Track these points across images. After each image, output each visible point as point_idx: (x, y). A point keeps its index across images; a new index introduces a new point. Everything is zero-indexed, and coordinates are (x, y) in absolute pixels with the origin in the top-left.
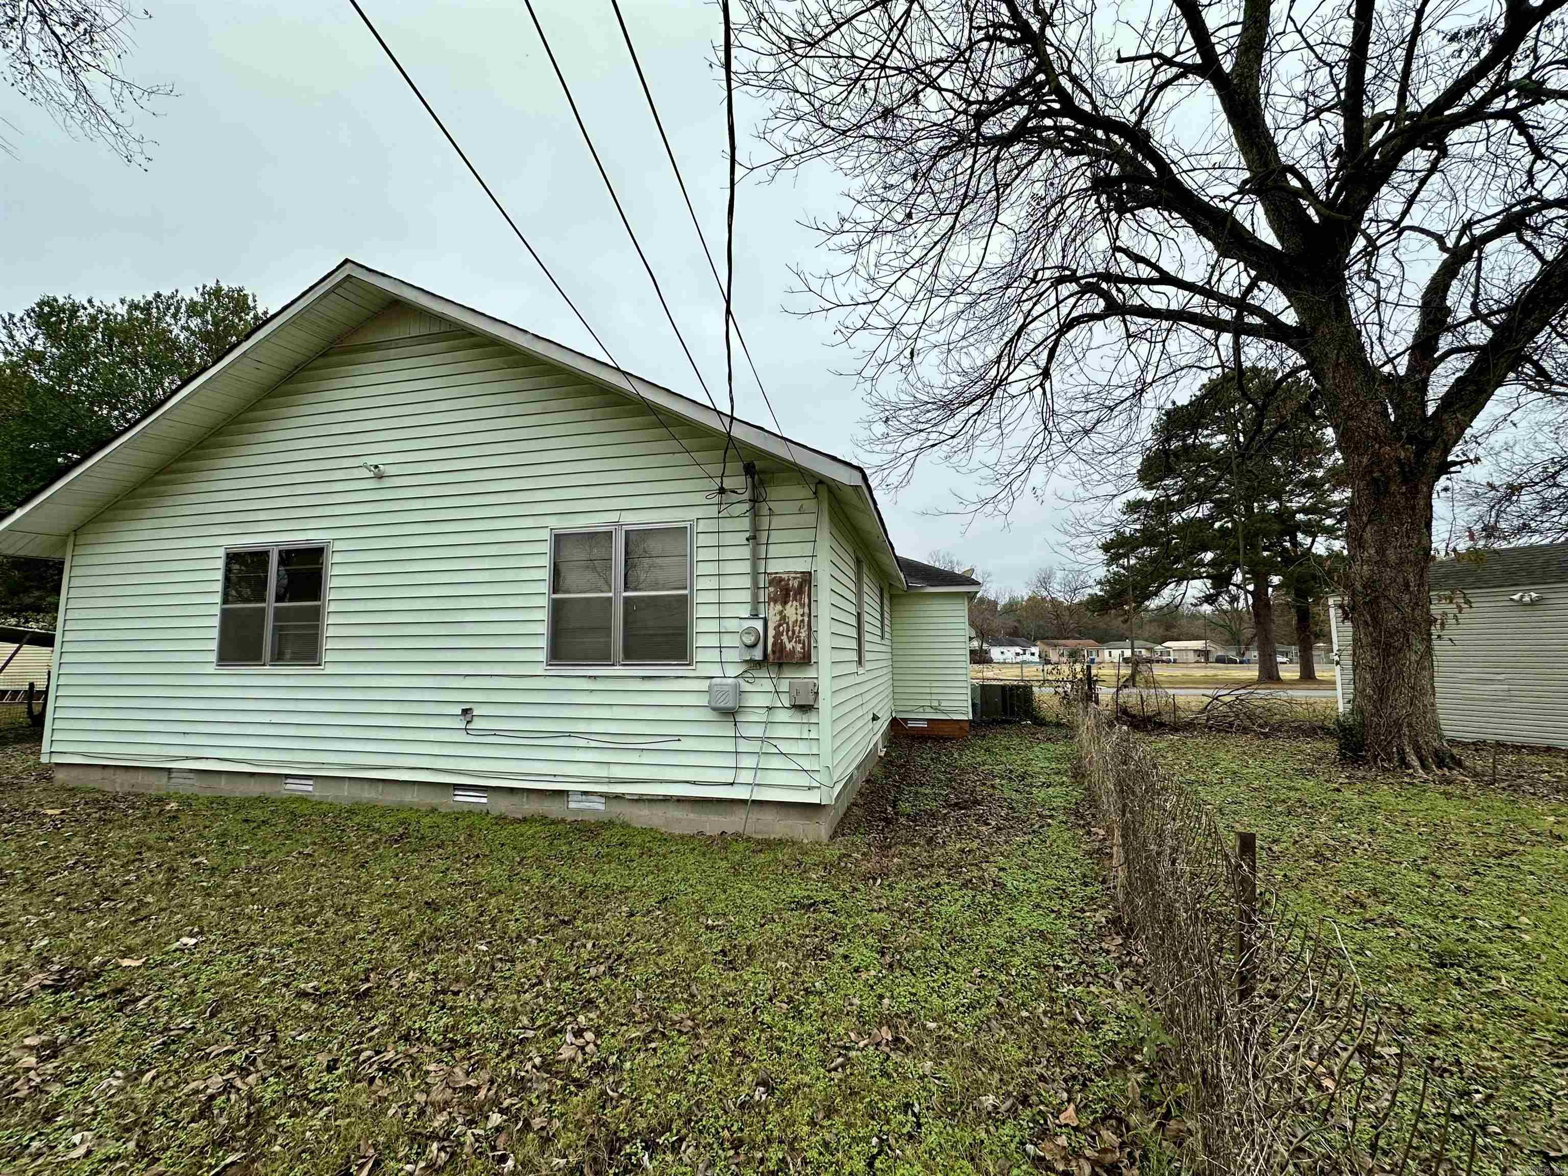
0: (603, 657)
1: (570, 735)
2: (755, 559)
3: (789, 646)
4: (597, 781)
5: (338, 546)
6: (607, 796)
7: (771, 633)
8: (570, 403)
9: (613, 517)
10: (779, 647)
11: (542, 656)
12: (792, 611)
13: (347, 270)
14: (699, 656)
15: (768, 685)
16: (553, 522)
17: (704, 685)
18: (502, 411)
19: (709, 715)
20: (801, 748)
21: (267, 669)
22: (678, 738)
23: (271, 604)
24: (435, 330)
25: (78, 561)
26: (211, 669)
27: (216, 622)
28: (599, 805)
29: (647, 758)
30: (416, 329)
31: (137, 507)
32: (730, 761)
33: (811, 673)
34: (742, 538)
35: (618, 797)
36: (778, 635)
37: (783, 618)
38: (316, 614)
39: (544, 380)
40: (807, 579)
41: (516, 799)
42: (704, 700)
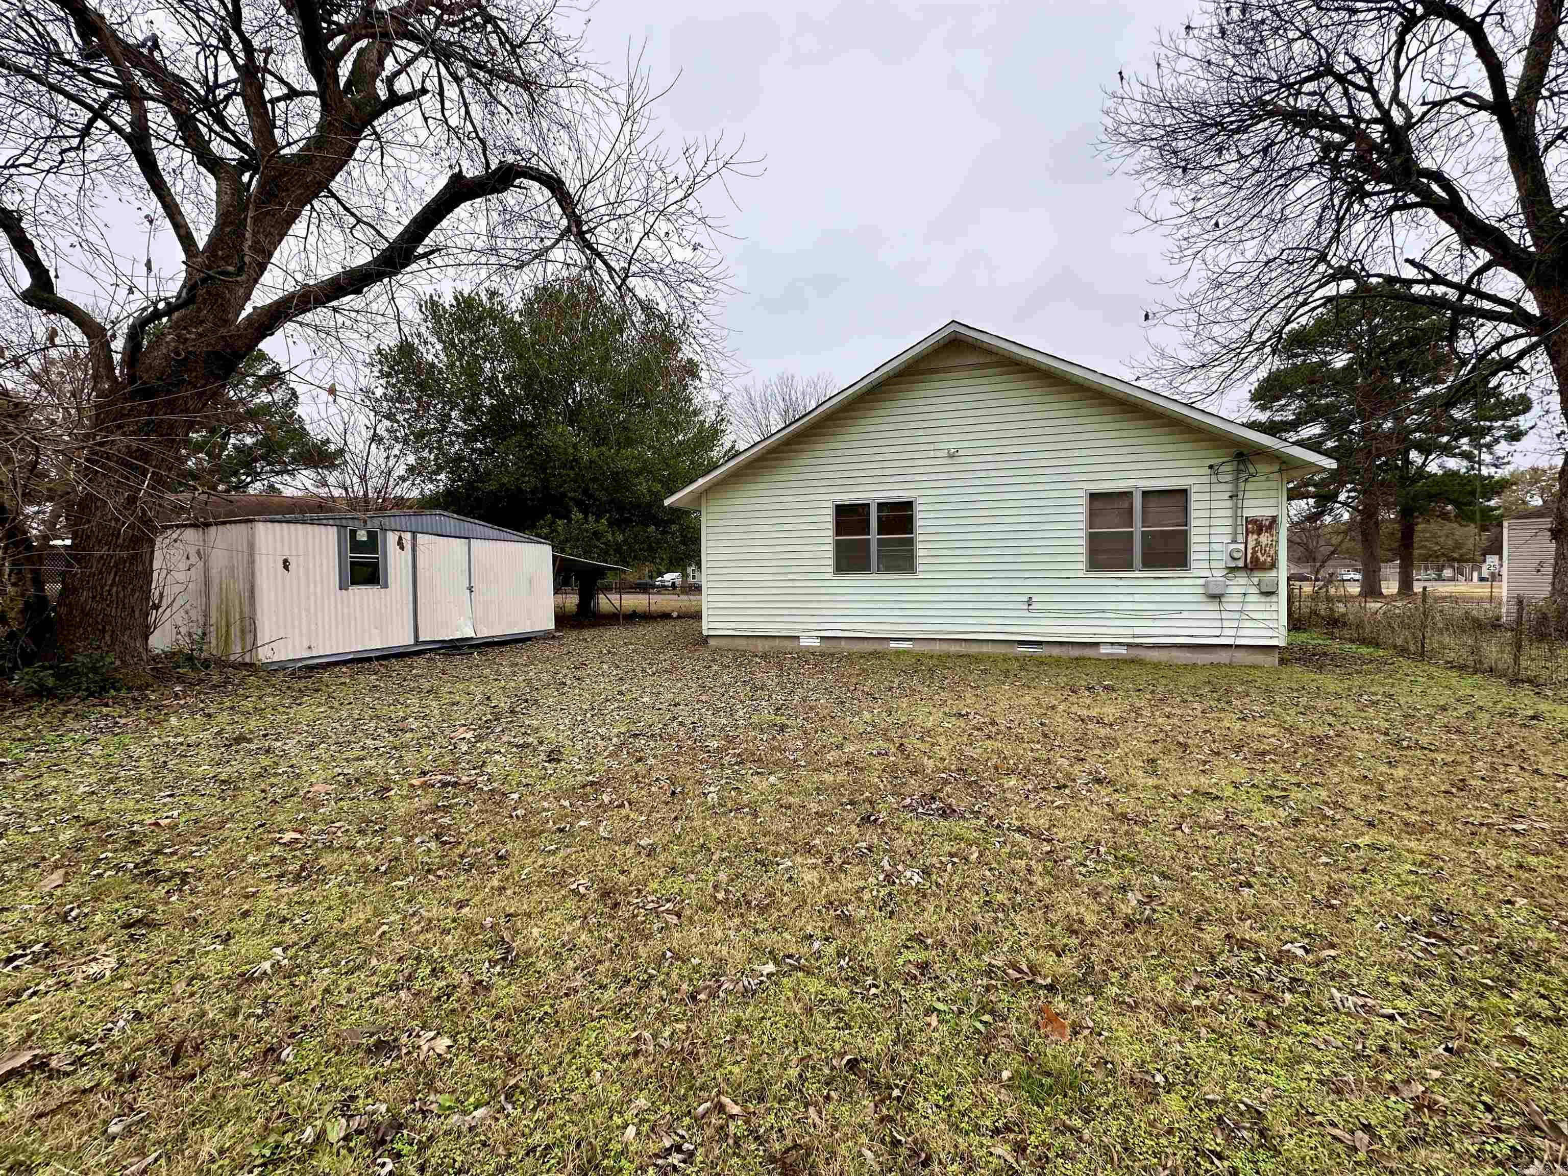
0: (1128, 566)
1: (1103, 611)
2: (1236, 508)
3: (1262, 559)
4: (1125, 636)
5: (920, 500)
6: (1129, 645)
7: (1250, 551)
8: (1094, 411)
9: (1132, 483)
10: (1255, 559)
11: (1082, 566)
12: (1264, 539)
13: (954, 327)
14: (1194, 565)
15: (1243, 581)
16: (1086, 486)
17: (1202, 581)
18: (1046, 415)
19: (1203, 599)
20: (1266, 615)
21: (874, 576)
22: (1180, 612)
23: (874, 536)
24: (988, 360)
25: (711, 509)
26: (830, 576)
27: (831, 548)
28: (1123, 651)
29: (1157, 623)
30: (972, 359)
31: (755, 475)
32: (1219, 624)
33: (1273, 573)
34: (1226, 496)
35: (1138, 645)
36: (1254, 552)
37: (1258, 543)
38: (911, 542)
39: (1076, 395)
40: (1274, 519)
41: (1064, 649)
42: (1201, 590)
